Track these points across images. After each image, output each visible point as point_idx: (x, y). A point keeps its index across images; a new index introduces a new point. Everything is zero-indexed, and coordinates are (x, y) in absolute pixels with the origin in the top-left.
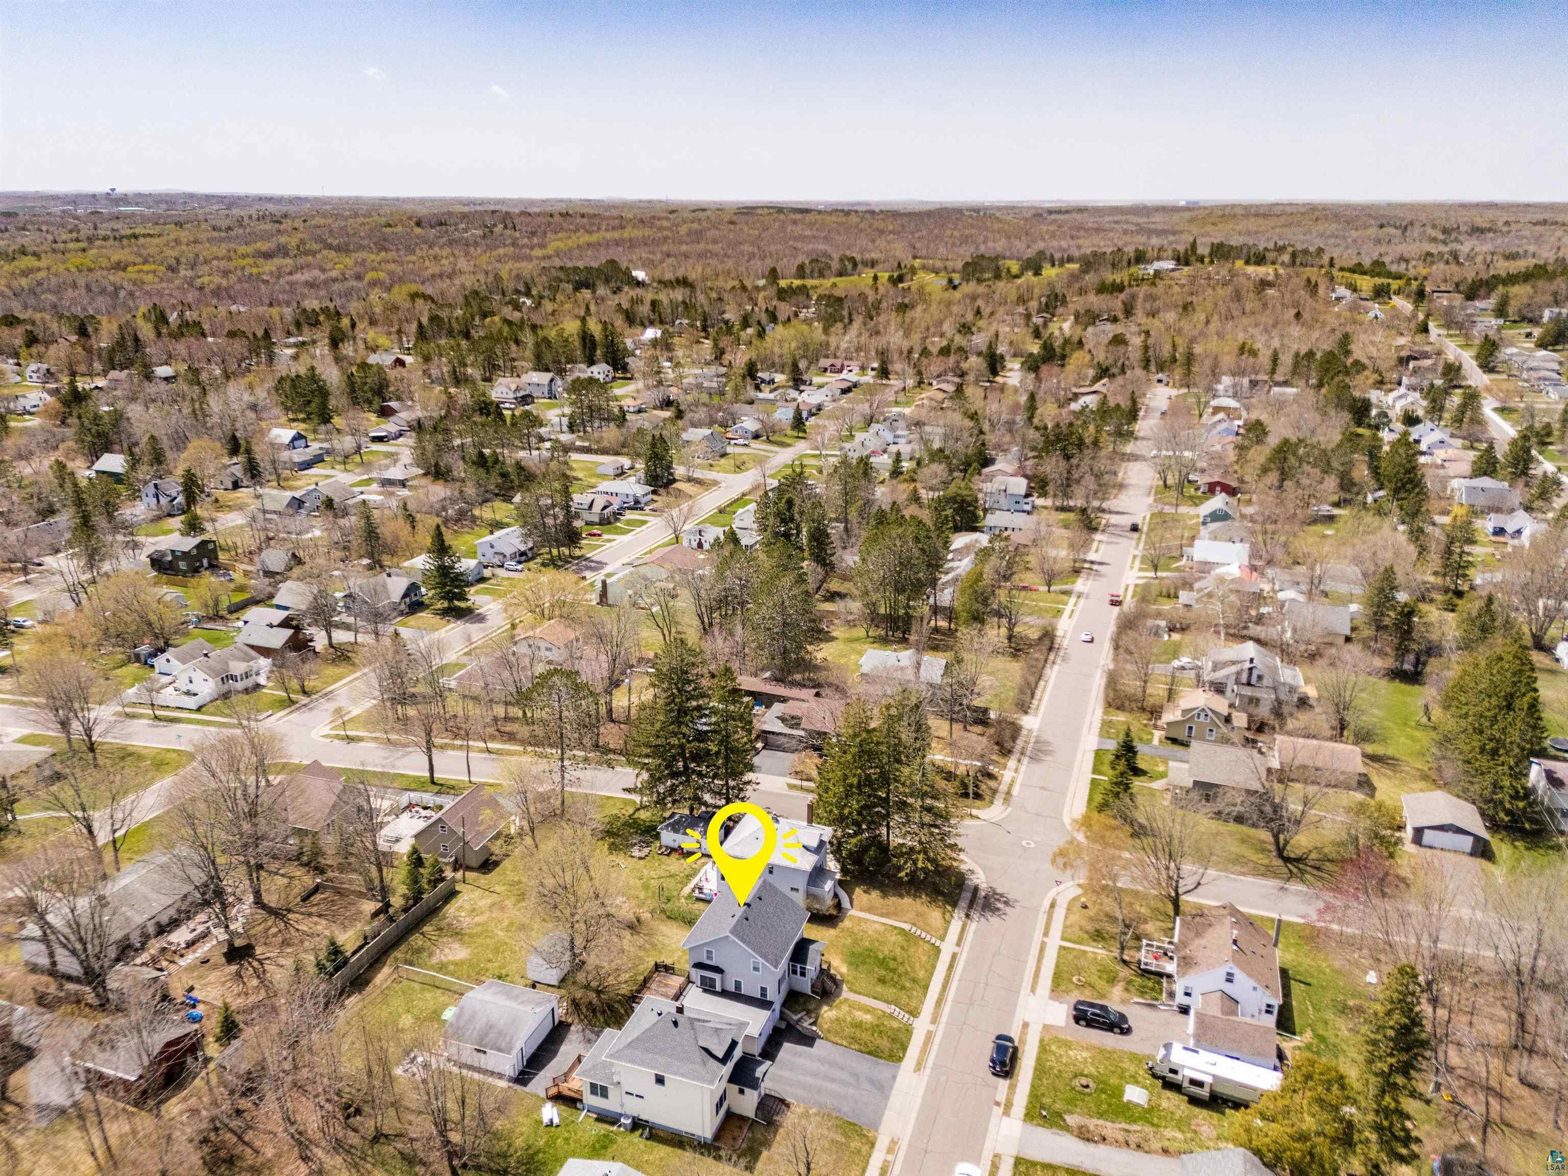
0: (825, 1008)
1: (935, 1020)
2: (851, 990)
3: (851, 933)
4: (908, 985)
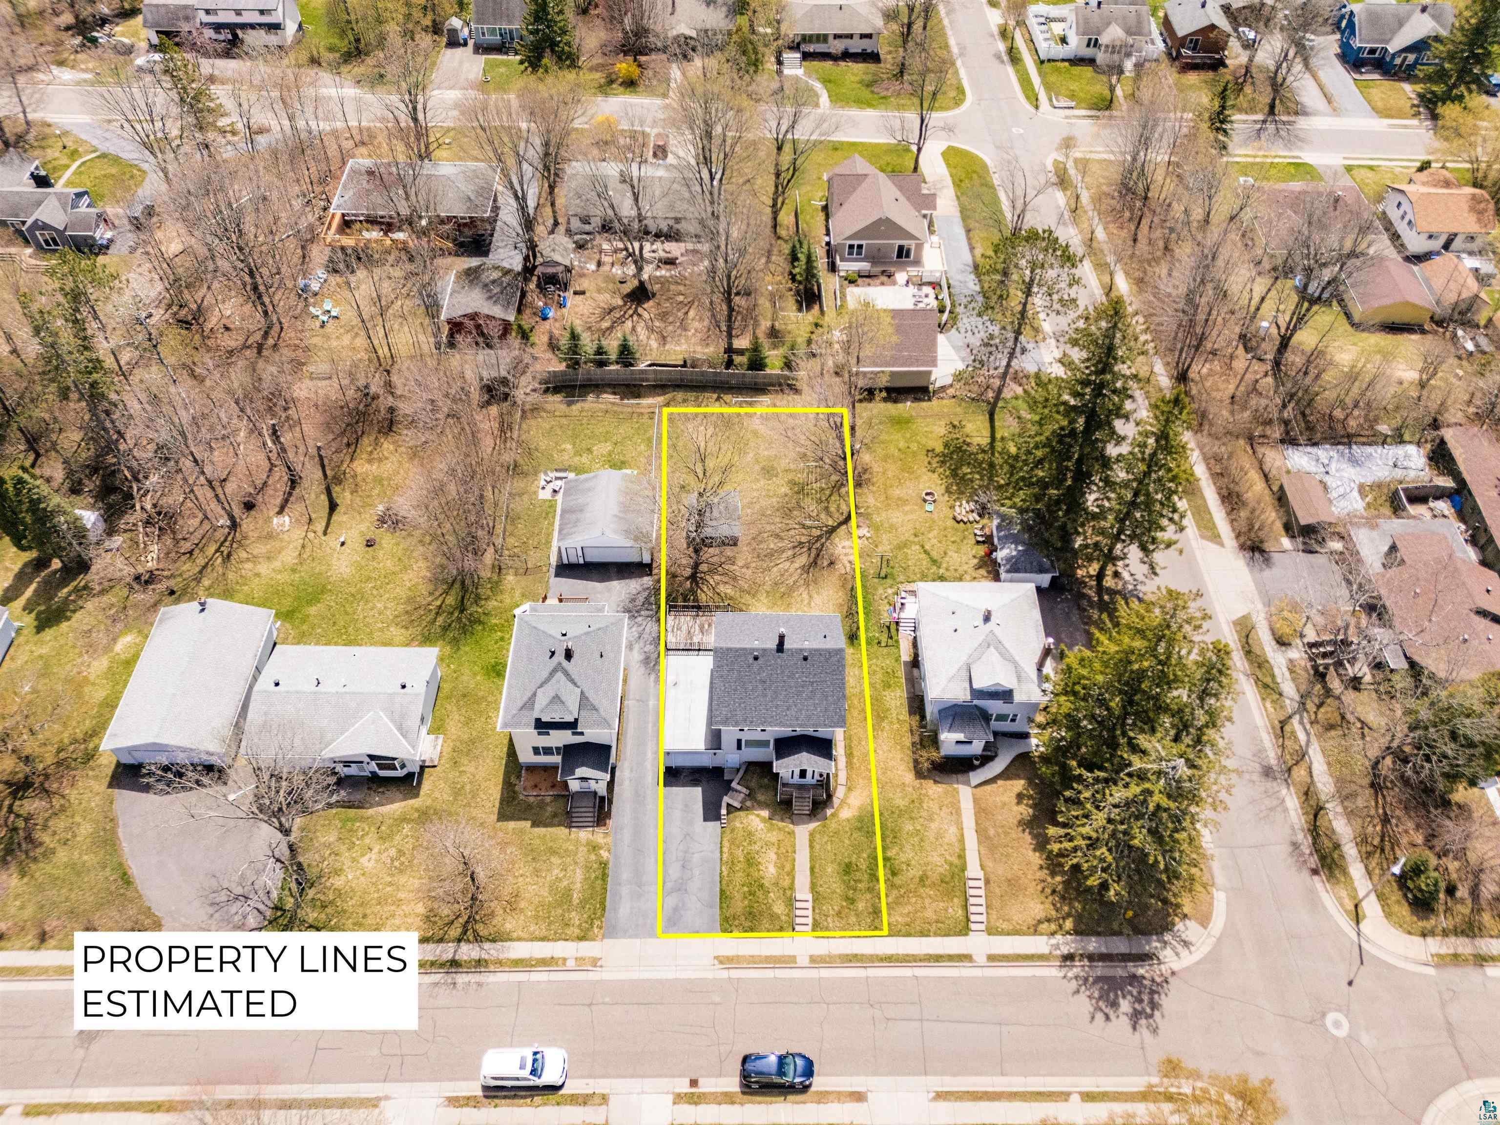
0: (765, 813)
1: (816, 961)
2: (812, 835)
3: (917, 802)
4: (861, 906)
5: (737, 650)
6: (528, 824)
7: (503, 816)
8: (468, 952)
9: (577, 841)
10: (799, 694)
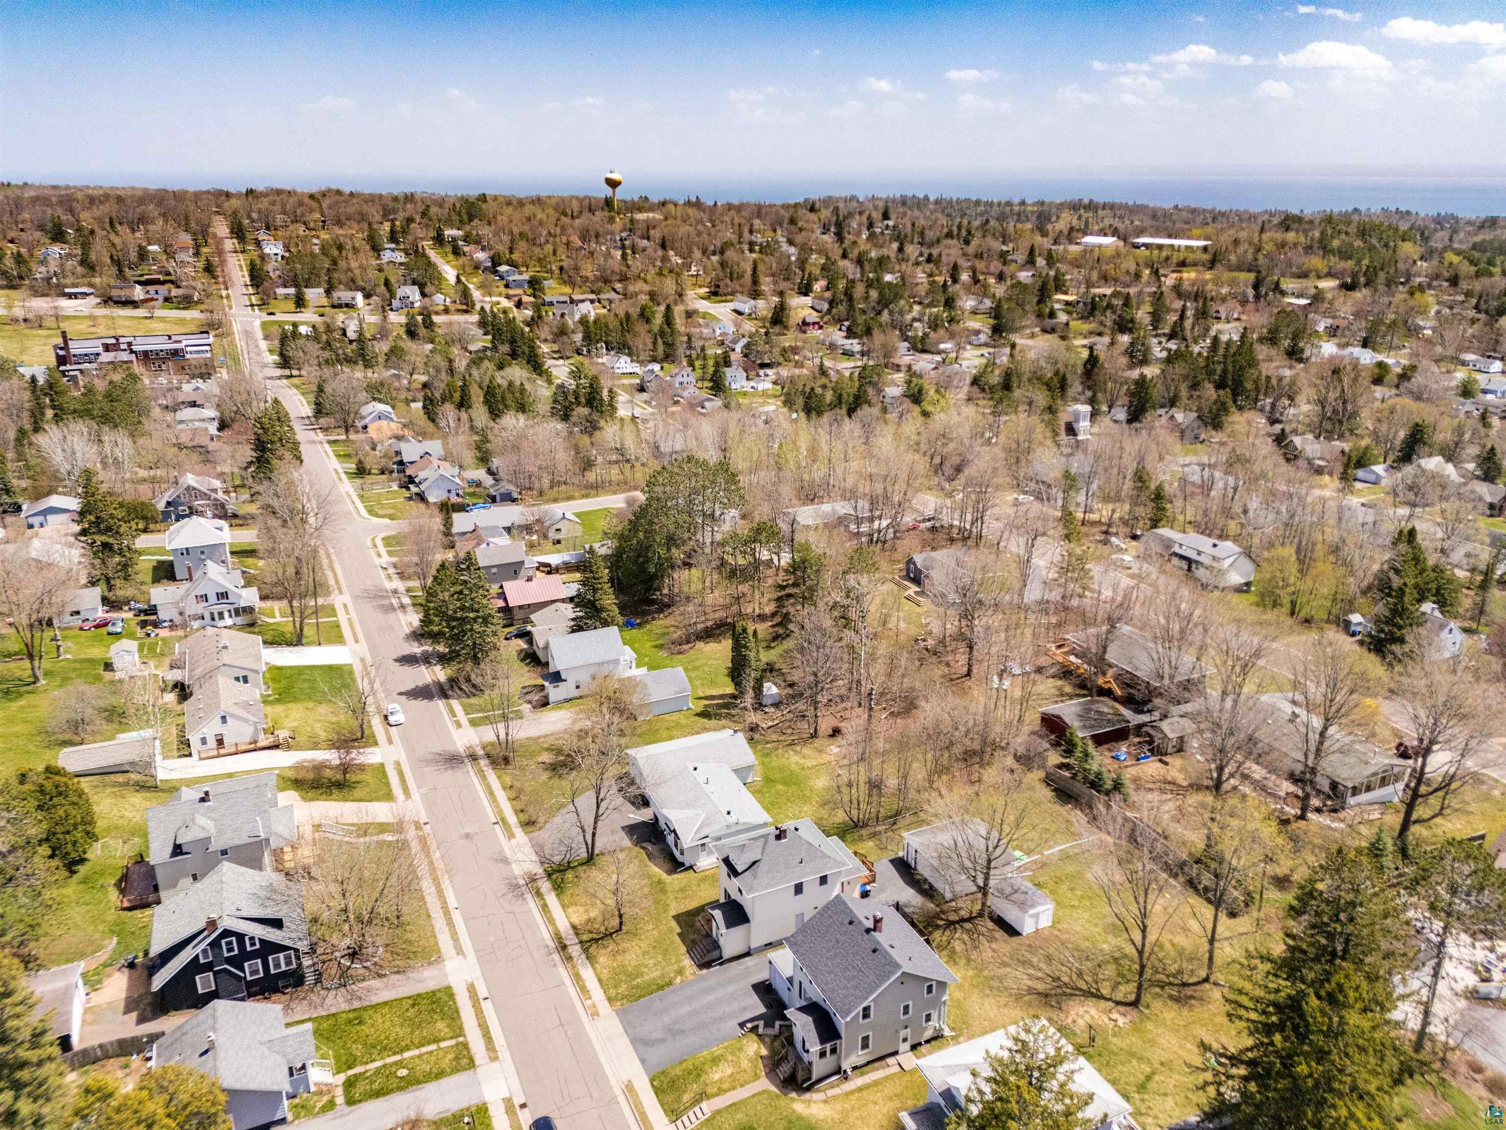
0: (764, 1052)
2: (765, 1092)
5: (848, 908)
6: (679, 930)
7: (677, 918)
8: (575, 950)
9: (680, 961)
10: (846, 969)
